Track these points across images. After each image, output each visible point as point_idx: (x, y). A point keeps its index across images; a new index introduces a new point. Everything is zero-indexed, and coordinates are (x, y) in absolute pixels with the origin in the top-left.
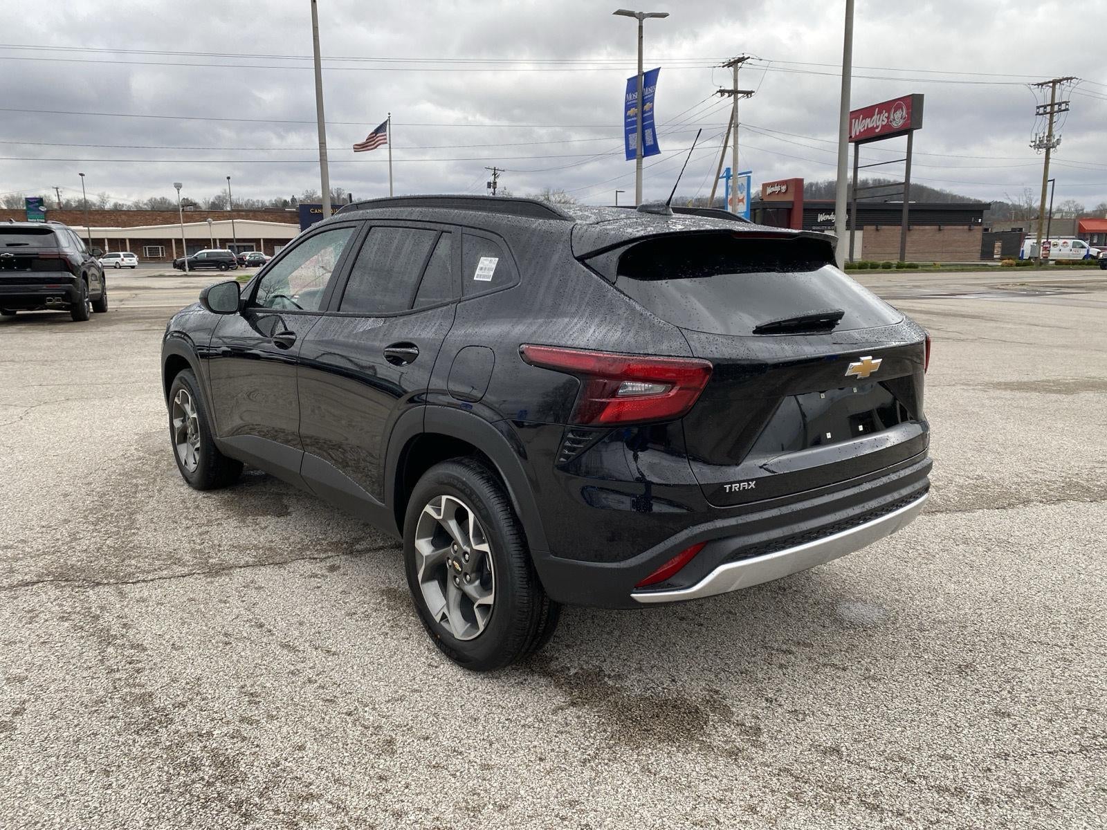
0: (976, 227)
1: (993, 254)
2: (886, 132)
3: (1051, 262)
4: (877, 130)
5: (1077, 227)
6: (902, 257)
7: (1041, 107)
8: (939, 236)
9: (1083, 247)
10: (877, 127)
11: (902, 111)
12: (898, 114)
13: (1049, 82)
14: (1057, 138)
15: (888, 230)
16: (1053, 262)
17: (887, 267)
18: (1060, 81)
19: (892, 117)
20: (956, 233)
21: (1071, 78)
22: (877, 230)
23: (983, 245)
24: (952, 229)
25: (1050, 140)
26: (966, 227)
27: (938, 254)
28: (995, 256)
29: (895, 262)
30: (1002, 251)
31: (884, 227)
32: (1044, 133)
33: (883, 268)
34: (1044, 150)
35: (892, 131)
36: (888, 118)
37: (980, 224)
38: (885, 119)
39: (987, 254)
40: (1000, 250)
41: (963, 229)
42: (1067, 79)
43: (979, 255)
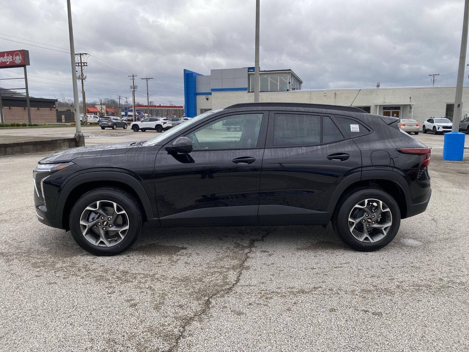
0: (53, 109)
1: (61, 120)
2: (12, 65)
3: (88, 123)
4: (7, 63)
5: (86, 110)
6: (30, 121)
7: (77, 63)
8: (38, 112)
9: (97, 118)
10: (7, 62)
11: (20, 56)
12: (17, 58)
13: (79, 54)
14: (85, 76)
15: (15, 109)
16: (89, 123)
17: (24, 126)
18: (82, 54)
19: (14, 58)
20: (45, 111)
21: (87, 54)
22: (10, 109)
23: (57, 116)
24: (44, 109)
25: (82, 77)
26: (49, 109)
27: (39, 120)
28: (63, 121)
29: (28, 123)
30: (65, 119)
31: (13, 107)
32: (80, 74)
33: (17, 126)
34: (81, 80)
35: (15, 65)
36: (12, 58)
37: (55, 108)
38: (11, 59)
39: (59, 120)
40: (64, 118)
41: (48, 110)
42: (85, 54)
43: (56, 120)
